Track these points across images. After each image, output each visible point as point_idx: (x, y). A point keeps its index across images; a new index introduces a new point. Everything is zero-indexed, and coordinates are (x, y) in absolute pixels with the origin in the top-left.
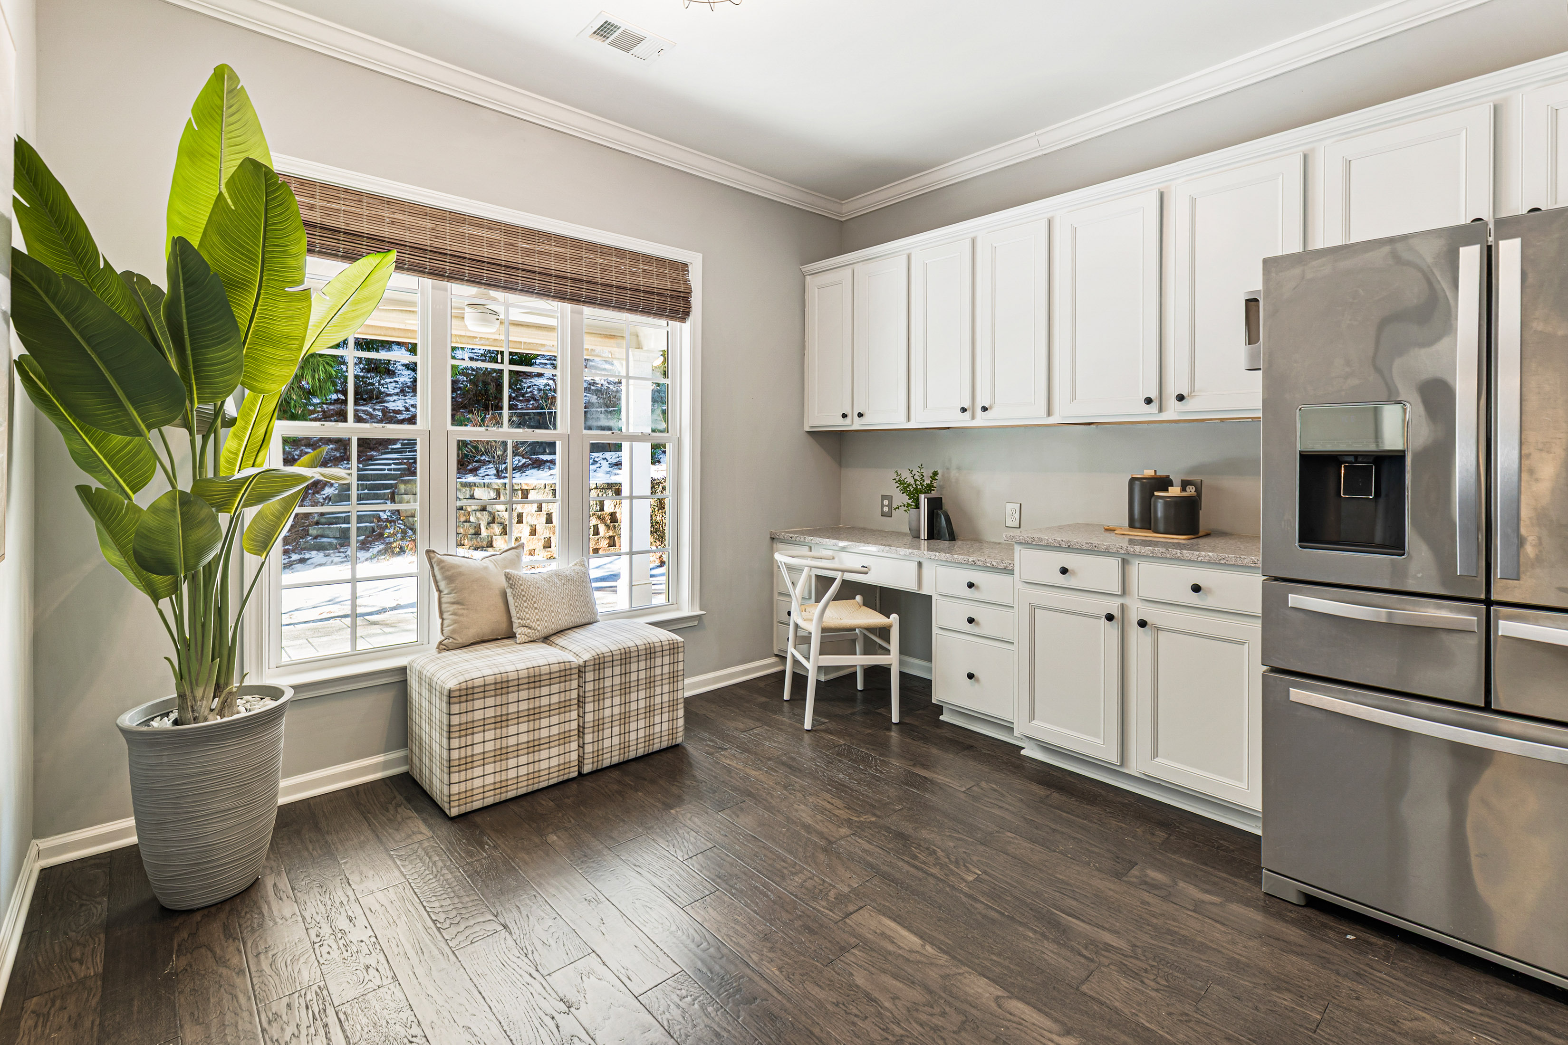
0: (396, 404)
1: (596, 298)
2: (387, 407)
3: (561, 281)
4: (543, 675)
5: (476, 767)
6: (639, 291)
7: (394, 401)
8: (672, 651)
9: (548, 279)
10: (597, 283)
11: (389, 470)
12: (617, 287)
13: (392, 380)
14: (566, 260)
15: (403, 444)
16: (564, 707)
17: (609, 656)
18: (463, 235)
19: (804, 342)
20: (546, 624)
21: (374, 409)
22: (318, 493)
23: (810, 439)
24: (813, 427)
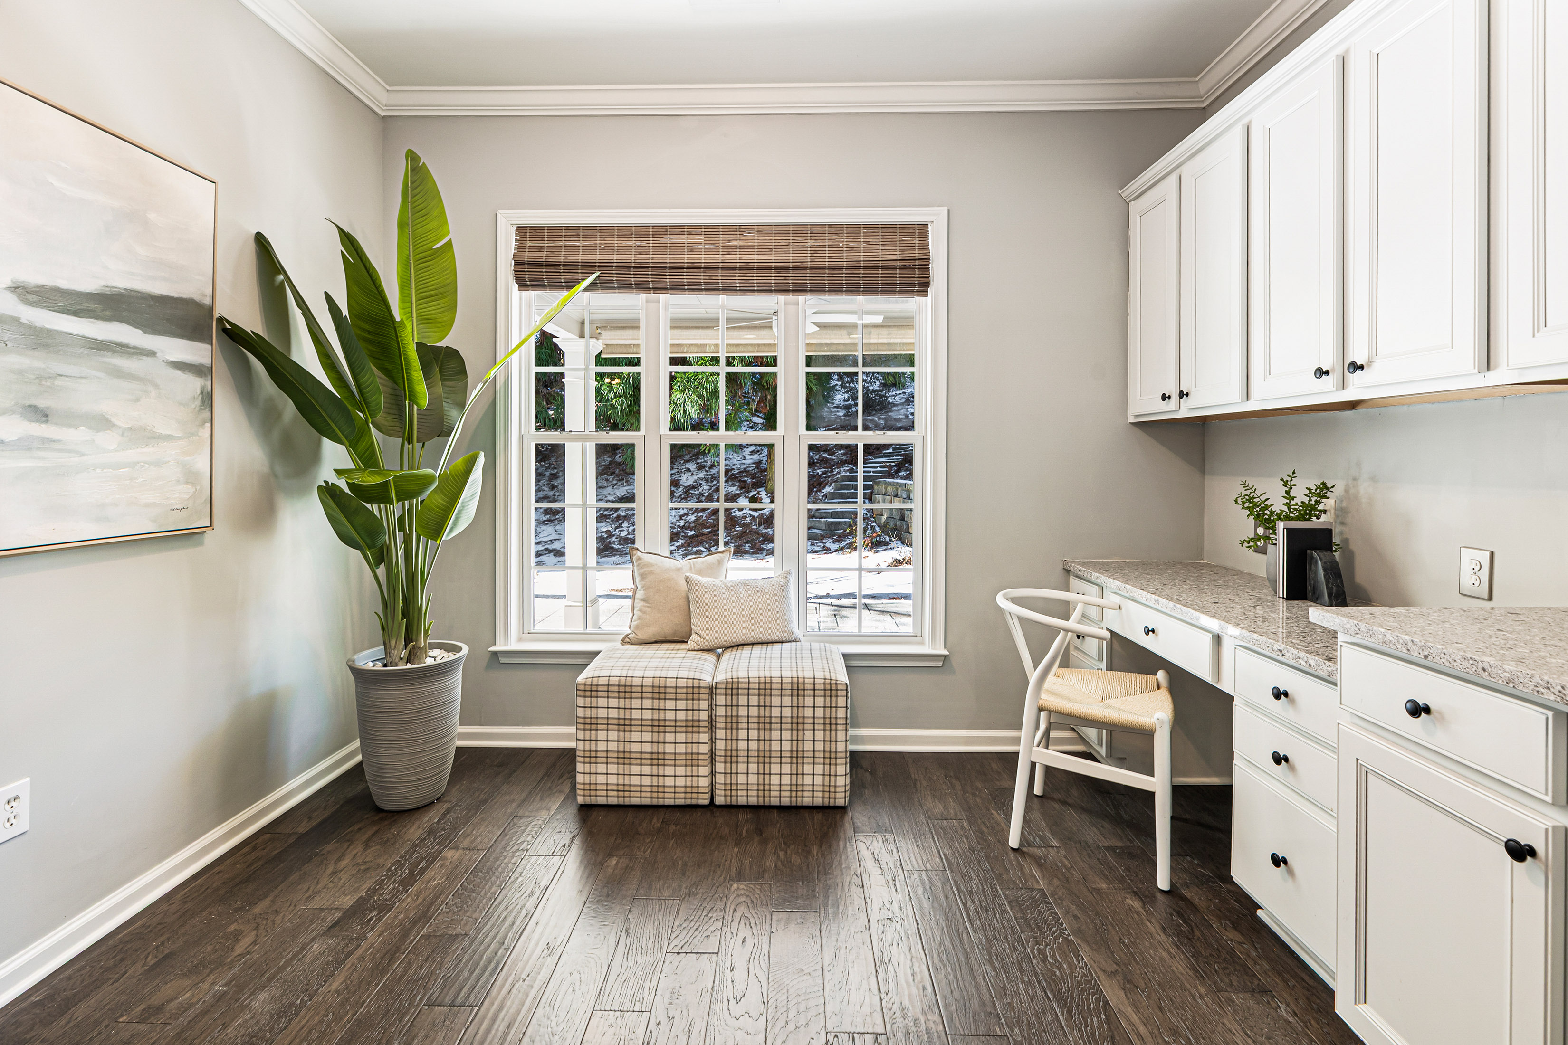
0: (898, 414)
1: (805, 285)
2: (890, 416)
3: (764, 273)
4: (669, 687)
5: (599, 763)
6: (859, 268)
7: (898, 410)
8: (828, 693)
9: (750, 273)
10: (805, 269)
11: (874, 472)
12: (830, 268)
13: (901, 392)
14: (771, 250)
15: (894, 449)
16: (692, 726)
17: (745, 683)
18: (665, 246)
19: (1127, 296)
20: (717, 635)
21: (879, 419)
22: (820, 491)
23: (1139, 432)
24: (1137, 416)
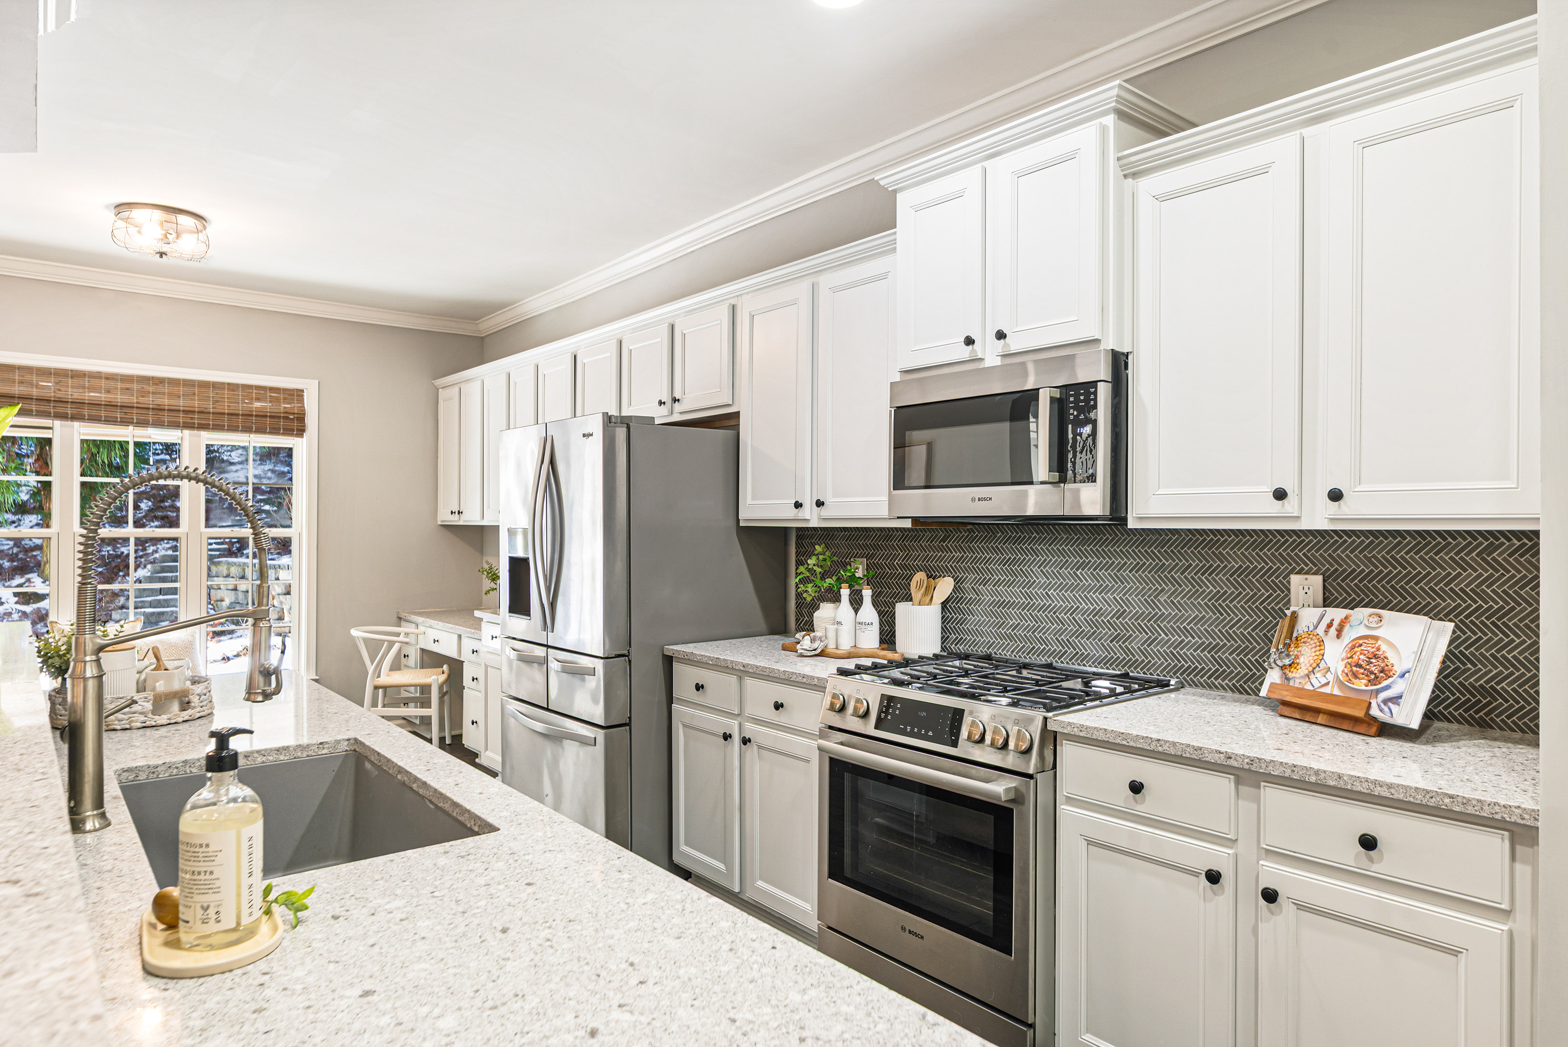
1: (209, 424)
3: (174, 414)
6: (251, 415)
9: (161, 413)
12: (228, 414)
14: (179, 397)
19: (437, 446)
23: (445, 532)
24: (442, 521)
